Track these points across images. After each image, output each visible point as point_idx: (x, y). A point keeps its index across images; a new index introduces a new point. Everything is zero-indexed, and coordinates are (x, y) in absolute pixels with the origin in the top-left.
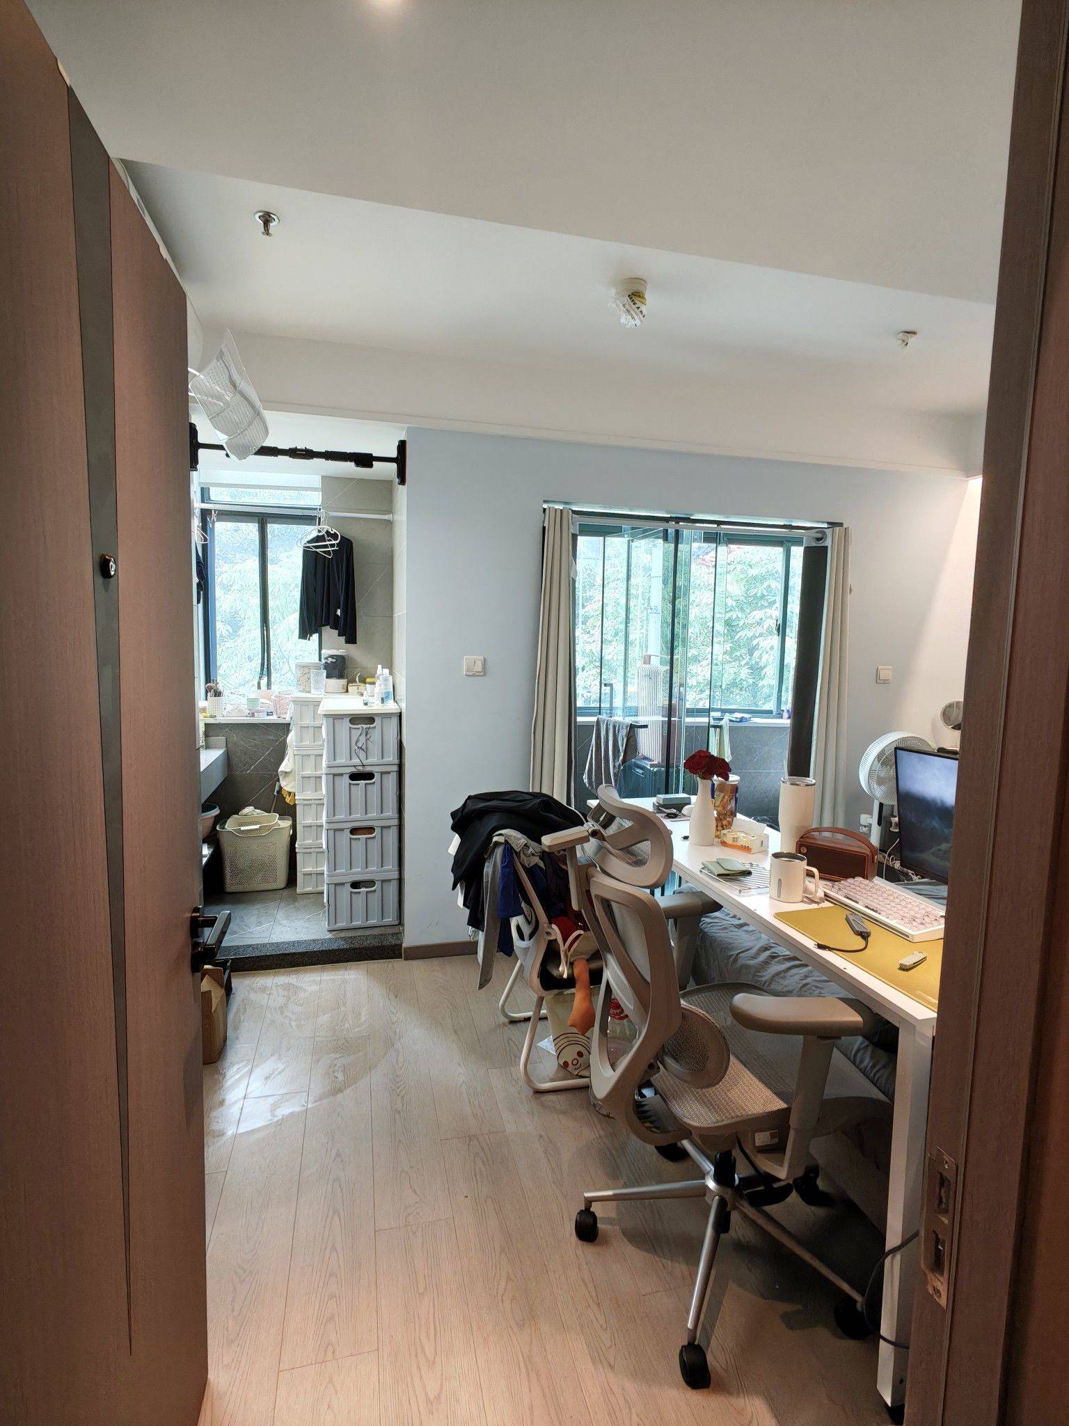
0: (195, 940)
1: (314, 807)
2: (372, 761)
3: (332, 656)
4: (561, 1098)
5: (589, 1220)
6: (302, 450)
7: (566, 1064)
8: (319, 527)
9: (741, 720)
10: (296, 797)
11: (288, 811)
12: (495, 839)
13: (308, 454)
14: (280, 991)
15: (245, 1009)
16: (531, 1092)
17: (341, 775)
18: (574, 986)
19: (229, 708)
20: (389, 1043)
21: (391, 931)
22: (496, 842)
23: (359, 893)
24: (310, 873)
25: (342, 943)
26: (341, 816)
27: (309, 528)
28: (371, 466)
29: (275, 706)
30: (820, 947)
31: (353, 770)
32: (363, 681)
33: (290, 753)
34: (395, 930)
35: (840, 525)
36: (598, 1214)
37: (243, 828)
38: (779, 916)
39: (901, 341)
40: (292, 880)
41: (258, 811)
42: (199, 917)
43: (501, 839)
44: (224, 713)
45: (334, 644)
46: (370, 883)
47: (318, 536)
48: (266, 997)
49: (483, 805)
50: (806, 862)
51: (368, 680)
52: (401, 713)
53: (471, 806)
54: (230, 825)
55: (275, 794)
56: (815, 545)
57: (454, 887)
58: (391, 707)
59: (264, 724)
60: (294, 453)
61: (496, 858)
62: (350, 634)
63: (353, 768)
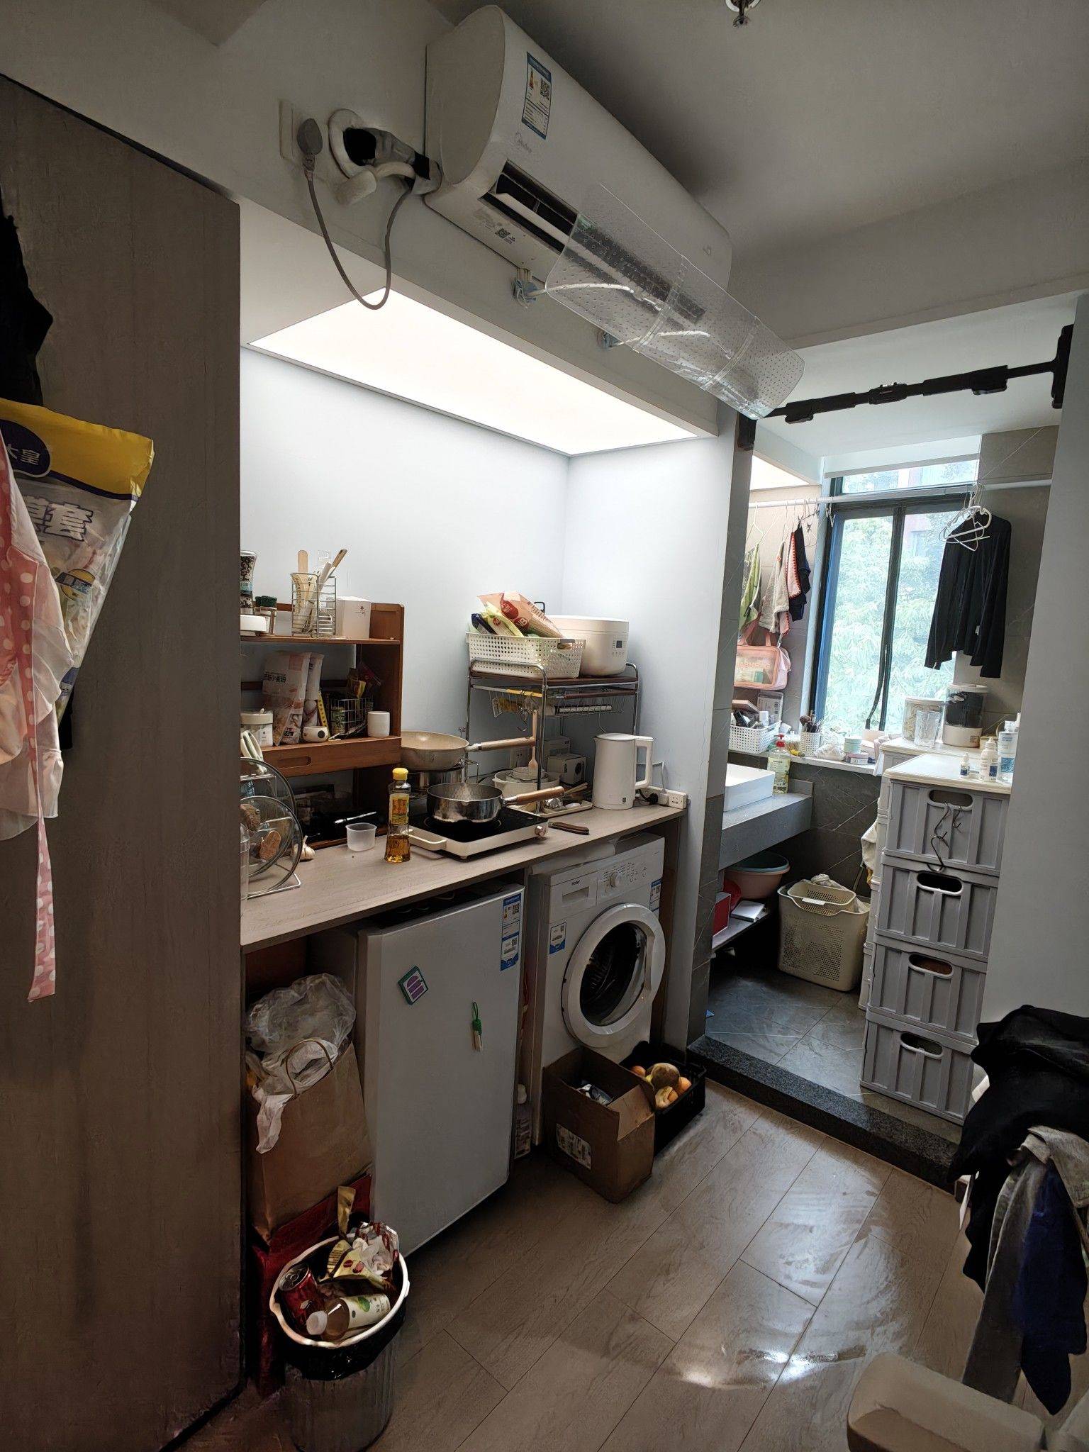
2: (959, 863)
3: (960, 694)
6: (889, 388)
8: (967, 510)
10: (872, 877)
13: (896, 393)
17: (907, 871)
19: (823, 747)
22: (1028, 1149)
23: (914, 1053)
26: (898, 932)
28: (1007, 387)
31: (925, 868)
37: (805, 900)
41: (833, 882)
46: (935, 1047)
47: (966, 522)
48: (733, 1142)
60: (875, 396)
62: (991, 669)
63: (926, 865)
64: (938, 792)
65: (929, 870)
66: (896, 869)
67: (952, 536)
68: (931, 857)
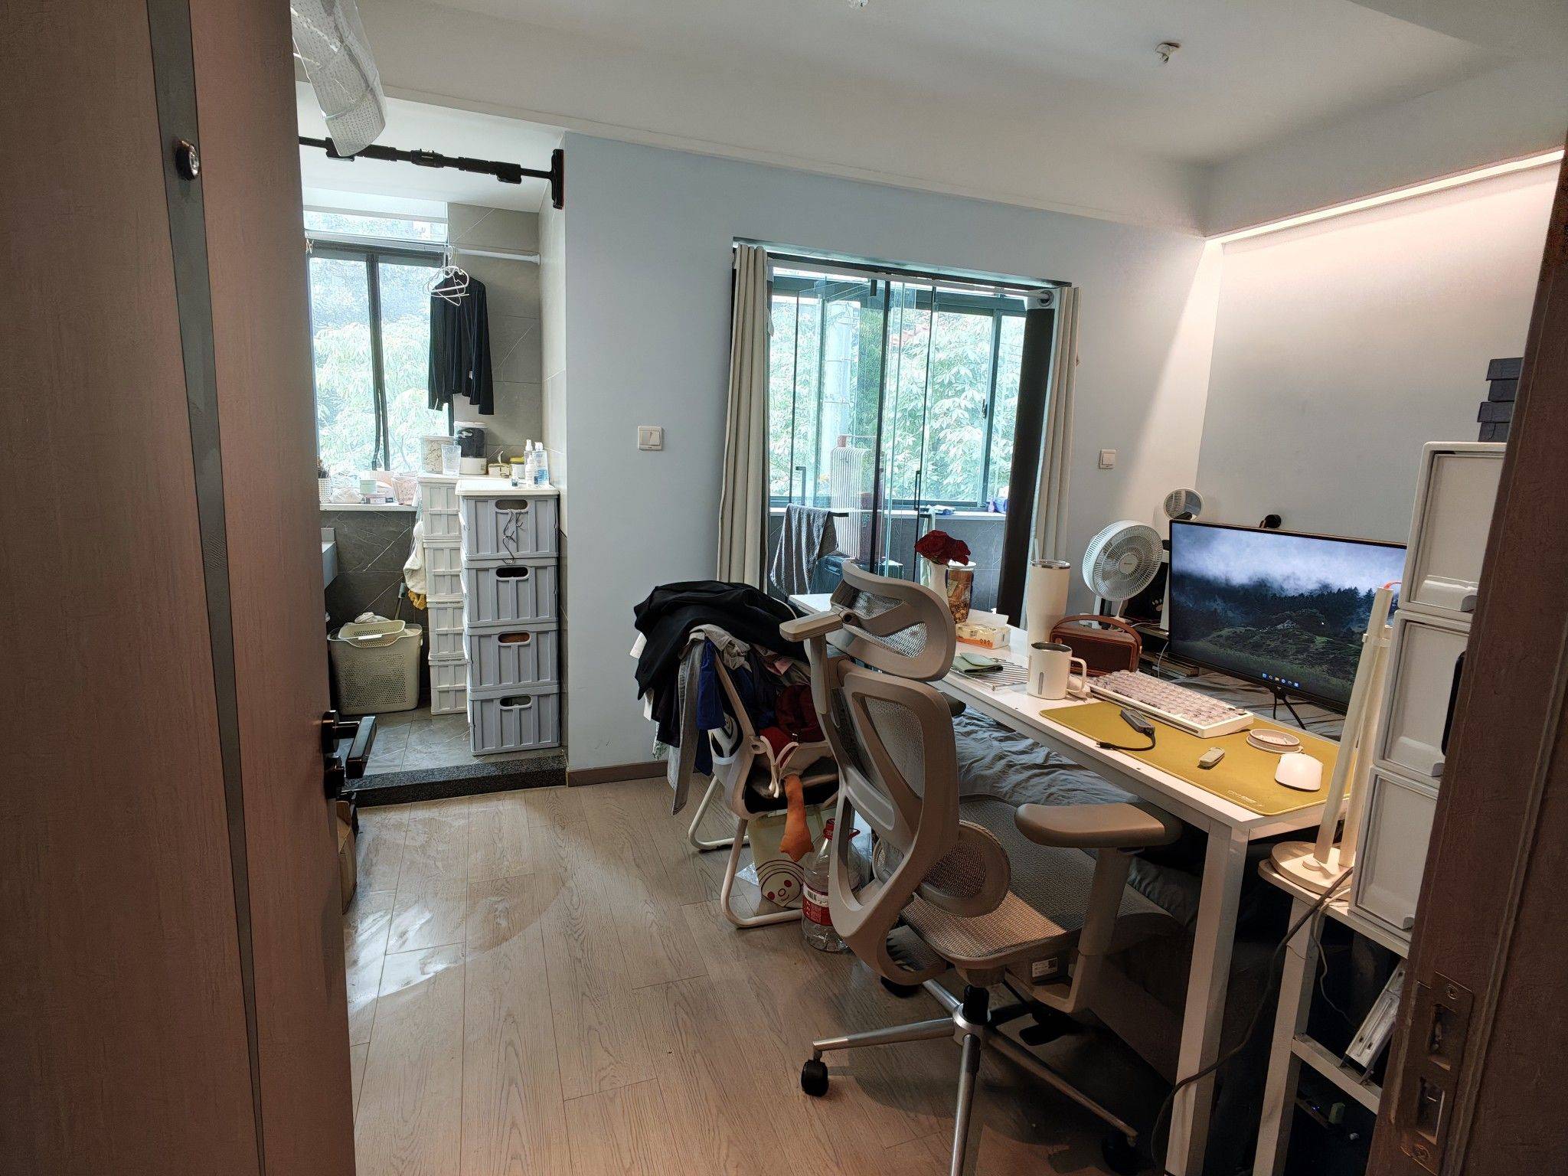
0: (329, 755)
1: (450, 611)
2: (524, 553)
3: (467, 430)
4: (768, 933)
5: (819, 1073)
6: (427, 154)
7: (771, 896)
8: (445, 269)
9: (945, 512)
10: (427, 600)
11: (417, 616)
12: (692, 636)
13: (435, 160)
14: (420, 827)
15: (377, 850)
16: (733, 928)
17: (487, 570)
18: (785, 807)
19: (336, 492)
20: (560, 881)
21: (550, 754)
22: (693, 640)
23: (511, 710)
24: (447, 689)
25: (494, 769)
26: (487, 620)
27: (432, 271)
28: (519, 181)
29: (396, 491)
30: (1104, 746)
31: (501, 564)
32: (507, 461)
33: (417, 546)
34: (556, 753)
35: (1069, 284)
36: (828, 1065)
37: (360, 638)
38: (1045, 713)
39: (1160, 55)
40: (424, 697)
41: (379, 617)
42: (333, 724)
43: (701, 636)
44: (331, 499)
45: (468, 417)
46: (525, 699)
47: (446, 279)
48: (404, 834)
49: (674, 597)
50: (1071, 652)
51: (513, 460)
52: (559, 495)
53: (657, 600)
54: (344, 634)
55: (400, 597)
56: (1039, 307)
57: (640, 697)
58: (545, 488)
59: (382, 512)
60: (418, 157)
61: (693, 659)
62: (486, 405)
63: (501, 561)
64: (503, 502)
65: (504, 564)
66: (478, 570)
67: (435, 291)
68: (504, 553)
